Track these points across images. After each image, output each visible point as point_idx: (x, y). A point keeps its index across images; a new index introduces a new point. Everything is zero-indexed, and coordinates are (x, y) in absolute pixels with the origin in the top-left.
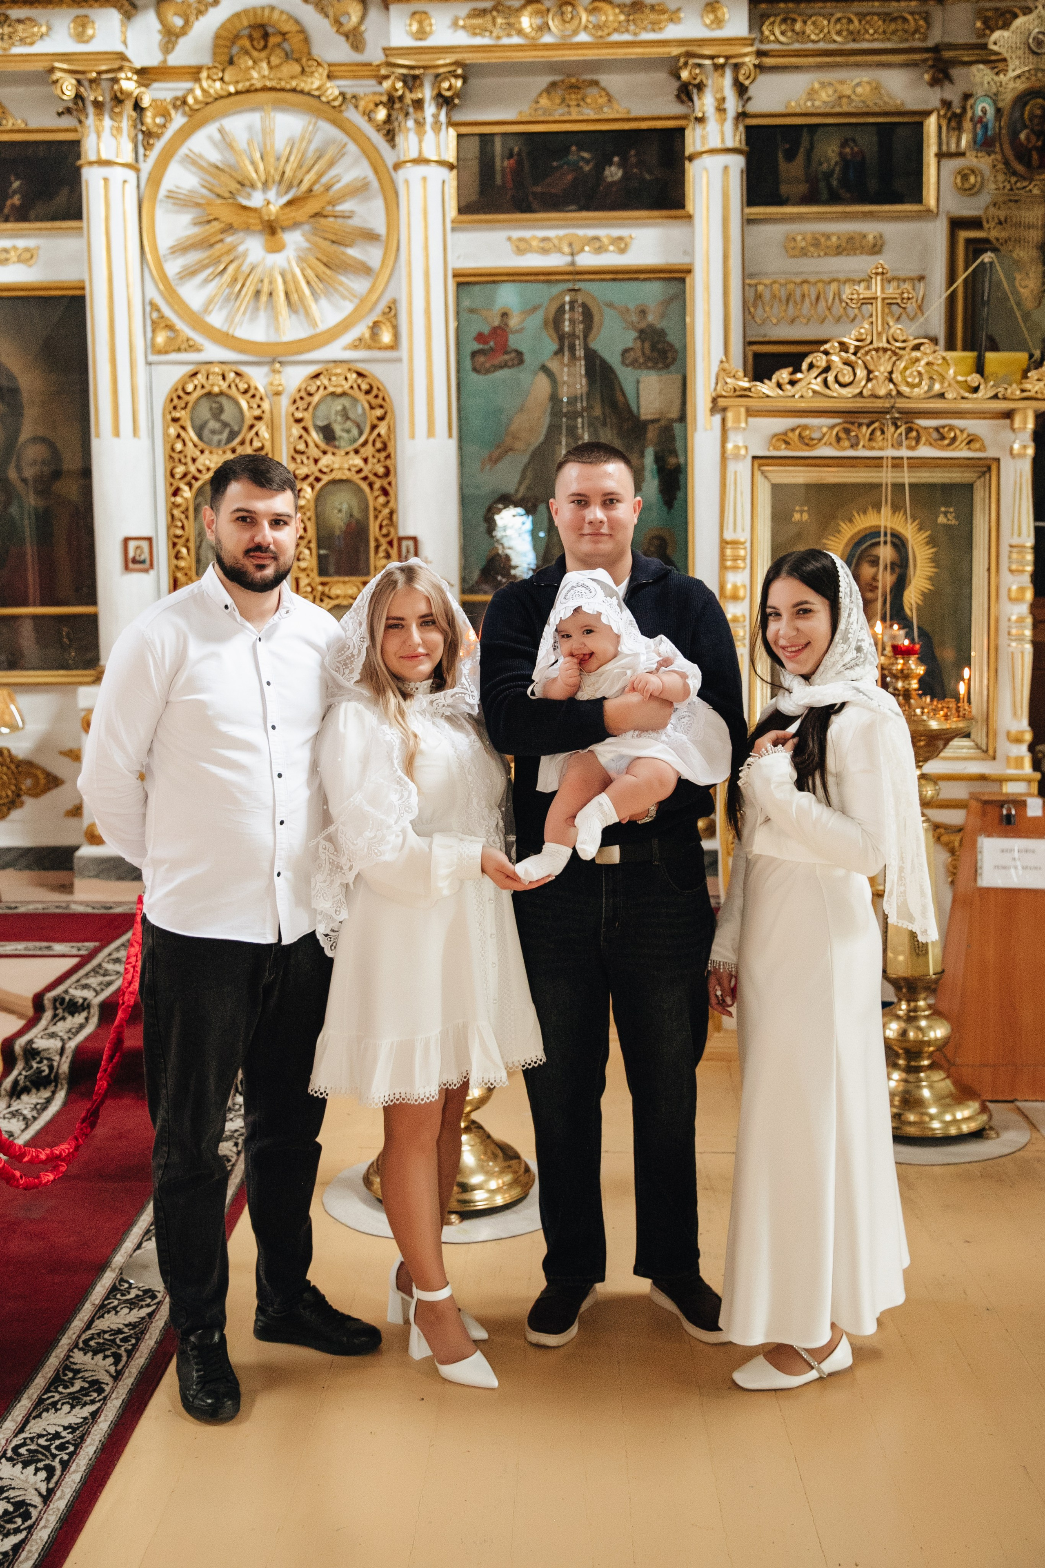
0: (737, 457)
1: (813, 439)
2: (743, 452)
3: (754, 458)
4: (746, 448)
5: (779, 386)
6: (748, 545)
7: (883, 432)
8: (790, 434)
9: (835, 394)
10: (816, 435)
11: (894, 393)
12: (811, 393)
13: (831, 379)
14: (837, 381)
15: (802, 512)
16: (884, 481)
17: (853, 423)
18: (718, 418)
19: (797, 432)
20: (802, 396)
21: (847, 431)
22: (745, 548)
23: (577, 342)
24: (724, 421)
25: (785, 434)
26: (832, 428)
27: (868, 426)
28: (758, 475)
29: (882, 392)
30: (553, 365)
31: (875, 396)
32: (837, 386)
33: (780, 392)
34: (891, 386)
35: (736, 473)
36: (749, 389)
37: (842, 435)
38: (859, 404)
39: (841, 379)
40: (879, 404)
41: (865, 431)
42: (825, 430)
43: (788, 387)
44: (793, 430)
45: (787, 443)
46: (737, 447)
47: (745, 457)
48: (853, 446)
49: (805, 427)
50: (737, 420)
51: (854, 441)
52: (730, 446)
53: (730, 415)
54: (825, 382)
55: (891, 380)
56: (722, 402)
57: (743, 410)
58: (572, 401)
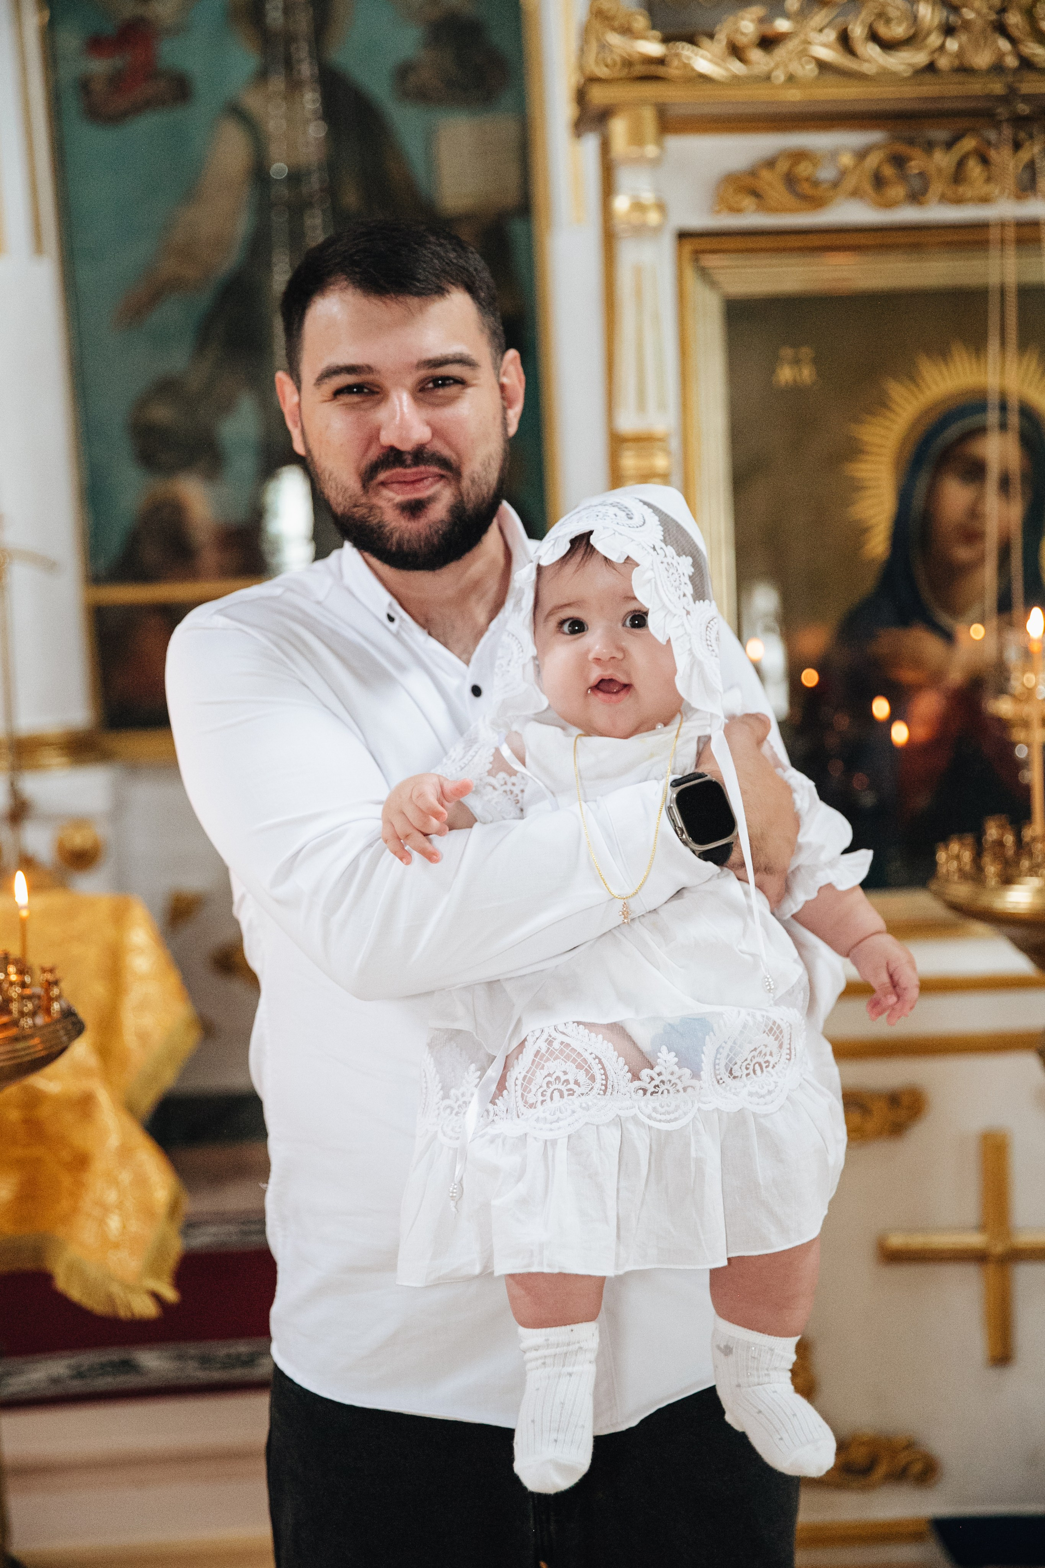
0: (640, 230)
1: (816, 184)
2: (653, 217)
3: (683, 236)
4: (661, 207)
5: (736, 51)
6: (674, 444)
7: (985, 161)
8: (766, 175)
9: (867, 68)
10: (826, 174)
11: (1011, 62)
12: (811, 69)
13: (858, 31)
14: (874, 37)
15: (796, 362)
16: (994, 280)
17: (911, 142)
18: (591, 144)
19: (783, 166)
20: (791, 79)
21: (899, 161)
22: (668, 453)
23: (302, 52)
24: (605, 147)
25: (753, 173)
26: (861, 155)
27: (949, 145)
28: (690, 275)
29: (982, 59)
30: (253, 102)
31: (964, 70)
32: (872, 51)
33: (737, 67)
34: (1004, 45)
35: (638, 271)
36: (661, 61)
37: (888, 171)
38: (929, 89)
39: (883, 31)
40: (976, 87)
41: (943, 160)
42: (846, 160)
43: (756, 55)
44: (770, 163)
45: (756, 194)
46: (638, 206)
47: (657, 230)
48: (916, 197)
49: (799, 156)
50: (637, 138)
51: (917, 184)
52: (621, 204)
53: (619, 127)
54: (845, 41)
55: (1001, 29)
56: (599, 96)
57: (648, 116)
58: (295, 177)
